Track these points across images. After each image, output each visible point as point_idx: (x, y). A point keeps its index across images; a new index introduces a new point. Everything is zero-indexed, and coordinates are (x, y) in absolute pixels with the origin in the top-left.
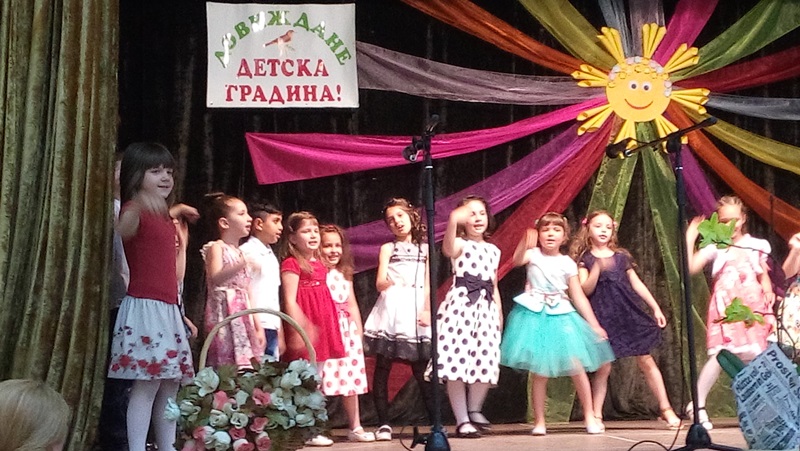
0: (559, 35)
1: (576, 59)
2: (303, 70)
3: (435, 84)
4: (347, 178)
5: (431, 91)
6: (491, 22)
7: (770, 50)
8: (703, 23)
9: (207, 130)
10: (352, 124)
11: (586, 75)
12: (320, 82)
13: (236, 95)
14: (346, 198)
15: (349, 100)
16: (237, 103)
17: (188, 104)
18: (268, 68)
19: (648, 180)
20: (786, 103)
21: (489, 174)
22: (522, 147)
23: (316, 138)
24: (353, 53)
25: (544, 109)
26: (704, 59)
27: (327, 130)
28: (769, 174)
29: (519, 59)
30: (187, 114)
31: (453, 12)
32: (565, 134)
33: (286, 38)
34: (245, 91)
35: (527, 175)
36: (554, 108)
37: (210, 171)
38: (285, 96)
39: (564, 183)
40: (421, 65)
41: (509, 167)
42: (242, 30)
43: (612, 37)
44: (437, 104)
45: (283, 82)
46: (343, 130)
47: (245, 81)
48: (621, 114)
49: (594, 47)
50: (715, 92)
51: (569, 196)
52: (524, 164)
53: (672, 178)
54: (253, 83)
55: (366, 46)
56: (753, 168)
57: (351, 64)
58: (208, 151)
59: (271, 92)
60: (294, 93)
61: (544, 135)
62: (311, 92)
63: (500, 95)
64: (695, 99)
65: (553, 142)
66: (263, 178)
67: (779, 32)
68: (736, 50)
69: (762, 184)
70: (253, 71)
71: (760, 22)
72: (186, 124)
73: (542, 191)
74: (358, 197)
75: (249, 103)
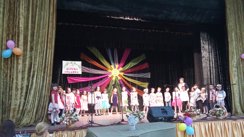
0: (106, 66)
1: (108, 69)
2: (75, 69)
3: (91, 71)
4: (80, 83)
5: (90, 72)
6: (98, 64)
7: (130, 68)
8: (123, 65)
9: (62, 76)
10: (81, 76)
11: (109, 71)
12: (77, 71)
13: (66, 72)
14: (80, 85)
15: (80, 73)
16: (66, 73)
17: (60, 73)
18: (70, 69)
19: (116, 83)
20: (132, 74)
21: (97, 82)
22: (101, 79)
23: (76, 78)
24: (81, 67)
25: (104, 75)
26: (123, 69)
27: (77, 77)
28: (130, 83)
29: (101, 69)
30: (60, 75)
31: (93, 63)
32: (106, 78)
33: (73, 65)
34: (67, 72)
35: (102, 82)
36: (105, 74)
37: (62, 81)
38: (72, 72)
39: (106, 83)
40: (89, 69)
41: (100, 81)
42: (67, 64)
43: (112, 66)
44: (91, 73)
45: (72, 71)
46: (79, 77)
47: (67, 70)
48: (113, 75)
49: (110, 67)
50: (124, 73)
51: (107, 85)
52: (102, 81)
53: (119, 83)
54: (68, 71)
55: (83, 67)
56: (128, 82)
57: (81, 69)
58: (62, 79)
59: (70, 72)
60: (73, 72)
61: (104, 78)
62: (76, 72)
63: (99, 73)
64: (122, 74)
65: (105, 78)
66: (69, 83)
67: (132, 66)
68: (127, 68)
69: (130, 84)
70: (68, 69)
71: (129, 65)
72: (59, 76)
73: (104, 84)
74: (81, 85)
75: (68, 73)
